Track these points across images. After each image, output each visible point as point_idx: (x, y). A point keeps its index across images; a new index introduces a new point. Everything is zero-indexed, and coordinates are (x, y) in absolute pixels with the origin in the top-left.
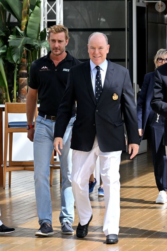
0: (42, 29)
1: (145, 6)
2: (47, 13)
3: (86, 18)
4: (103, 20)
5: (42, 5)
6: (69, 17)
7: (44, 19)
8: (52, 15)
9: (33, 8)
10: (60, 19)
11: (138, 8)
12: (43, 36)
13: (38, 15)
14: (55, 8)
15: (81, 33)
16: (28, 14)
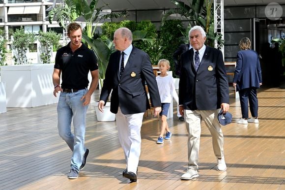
0: (215, 32)
1: (259, 21)
2: (217, 25)
3: (234, 27)
4: (241, 28)
5: (215, 22)
6: (227, 27)
7: (216, 28)
8: (219, 26)
9: (211, 23)
10: (222, 28)
11: (256, 22)
12: (215, 35)
13: (213, 26)
14: (220, 23)
15: (232, 33)
16: (209, 26)
